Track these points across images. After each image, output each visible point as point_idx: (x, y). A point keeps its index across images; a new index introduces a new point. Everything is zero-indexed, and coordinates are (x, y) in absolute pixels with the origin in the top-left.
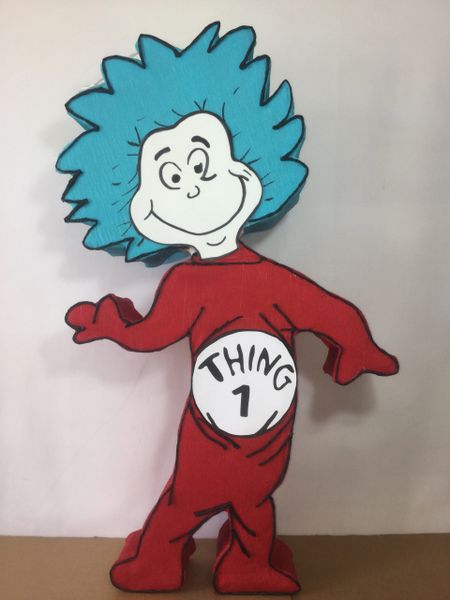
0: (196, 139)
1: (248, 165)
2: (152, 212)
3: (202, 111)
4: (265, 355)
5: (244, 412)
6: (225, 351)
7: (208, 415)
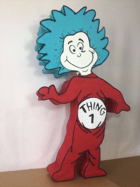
0: (80, 39)
1: (94, 49)
2: (67, 60)
3: (81, 31)
4: (98, 105)
5: (92, 122)
7: (82, 123)
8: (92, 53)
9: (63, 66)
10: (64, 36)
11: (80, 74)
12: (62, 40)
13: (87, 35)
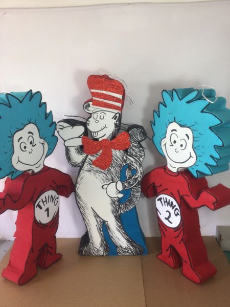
0: (29, 133)
1: (44, 139)
2: (19, 161)
3: (30, 123)
4: (52, 197)
5: (48, 216)
6: (42, 199)
7: (39, 221)
8: (43, 144)
9: (15, 169)
10: (13, 134)
11: (33, 172)
12: (11, 139)
13: (36, 125)
